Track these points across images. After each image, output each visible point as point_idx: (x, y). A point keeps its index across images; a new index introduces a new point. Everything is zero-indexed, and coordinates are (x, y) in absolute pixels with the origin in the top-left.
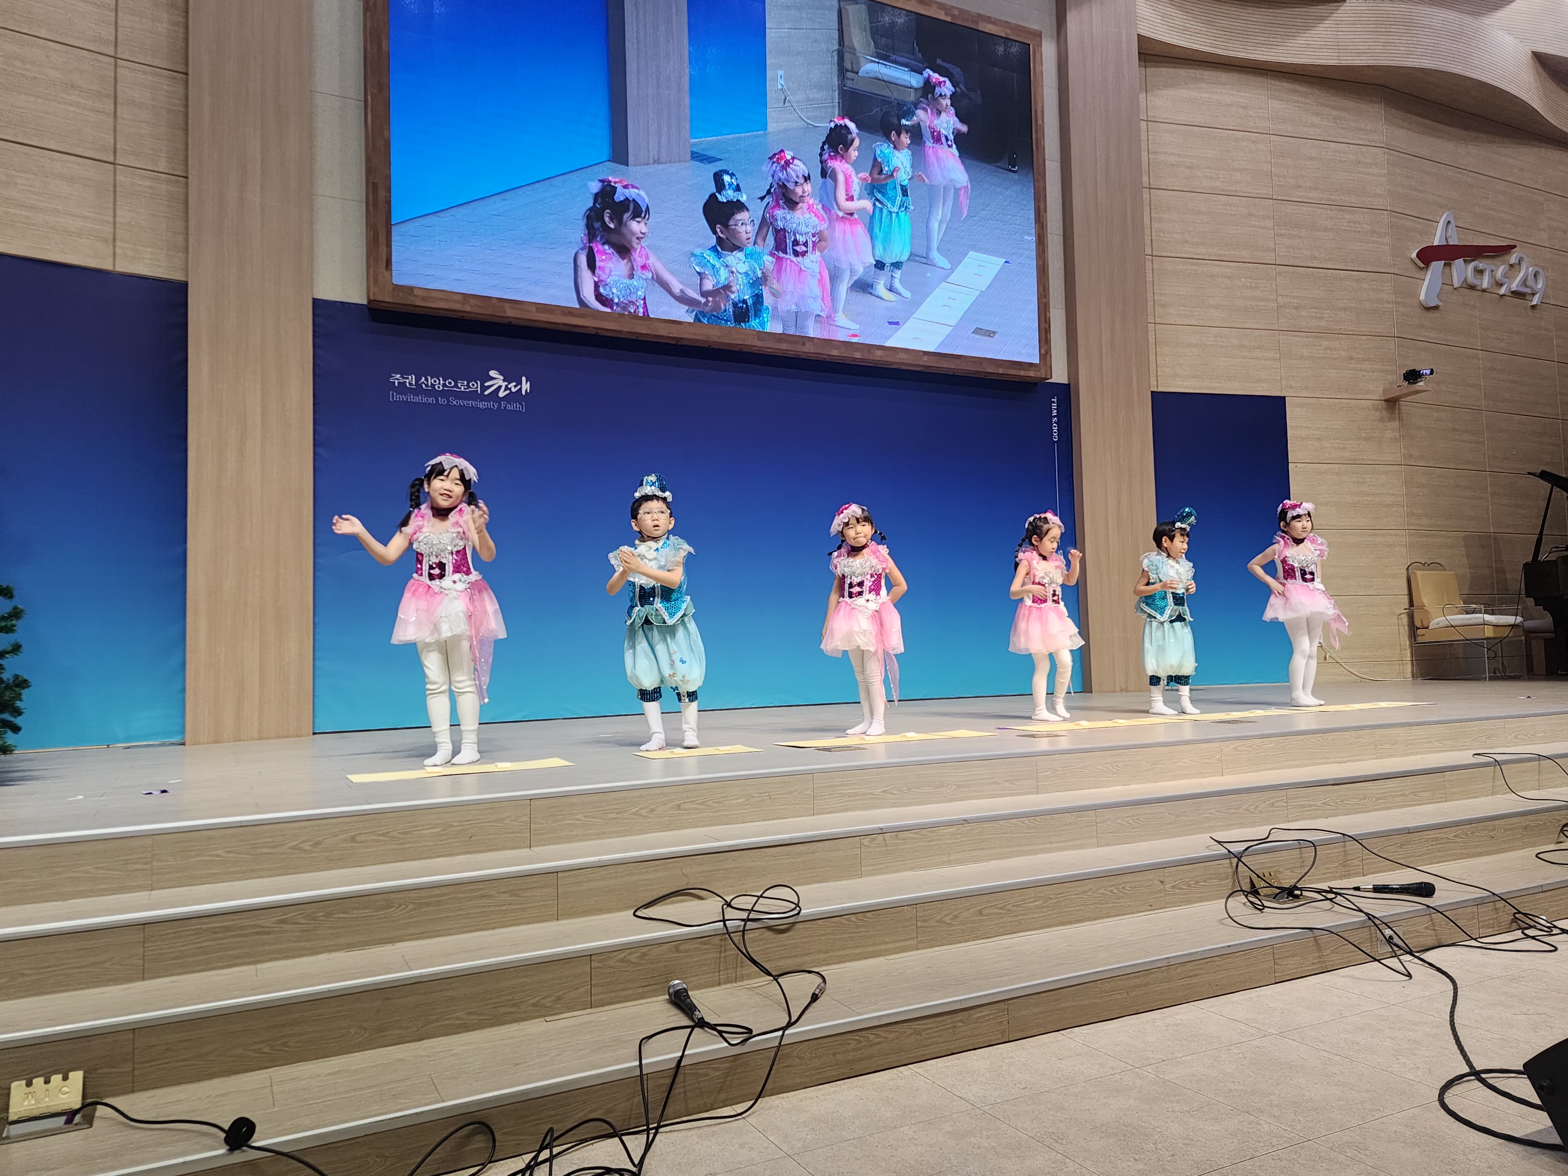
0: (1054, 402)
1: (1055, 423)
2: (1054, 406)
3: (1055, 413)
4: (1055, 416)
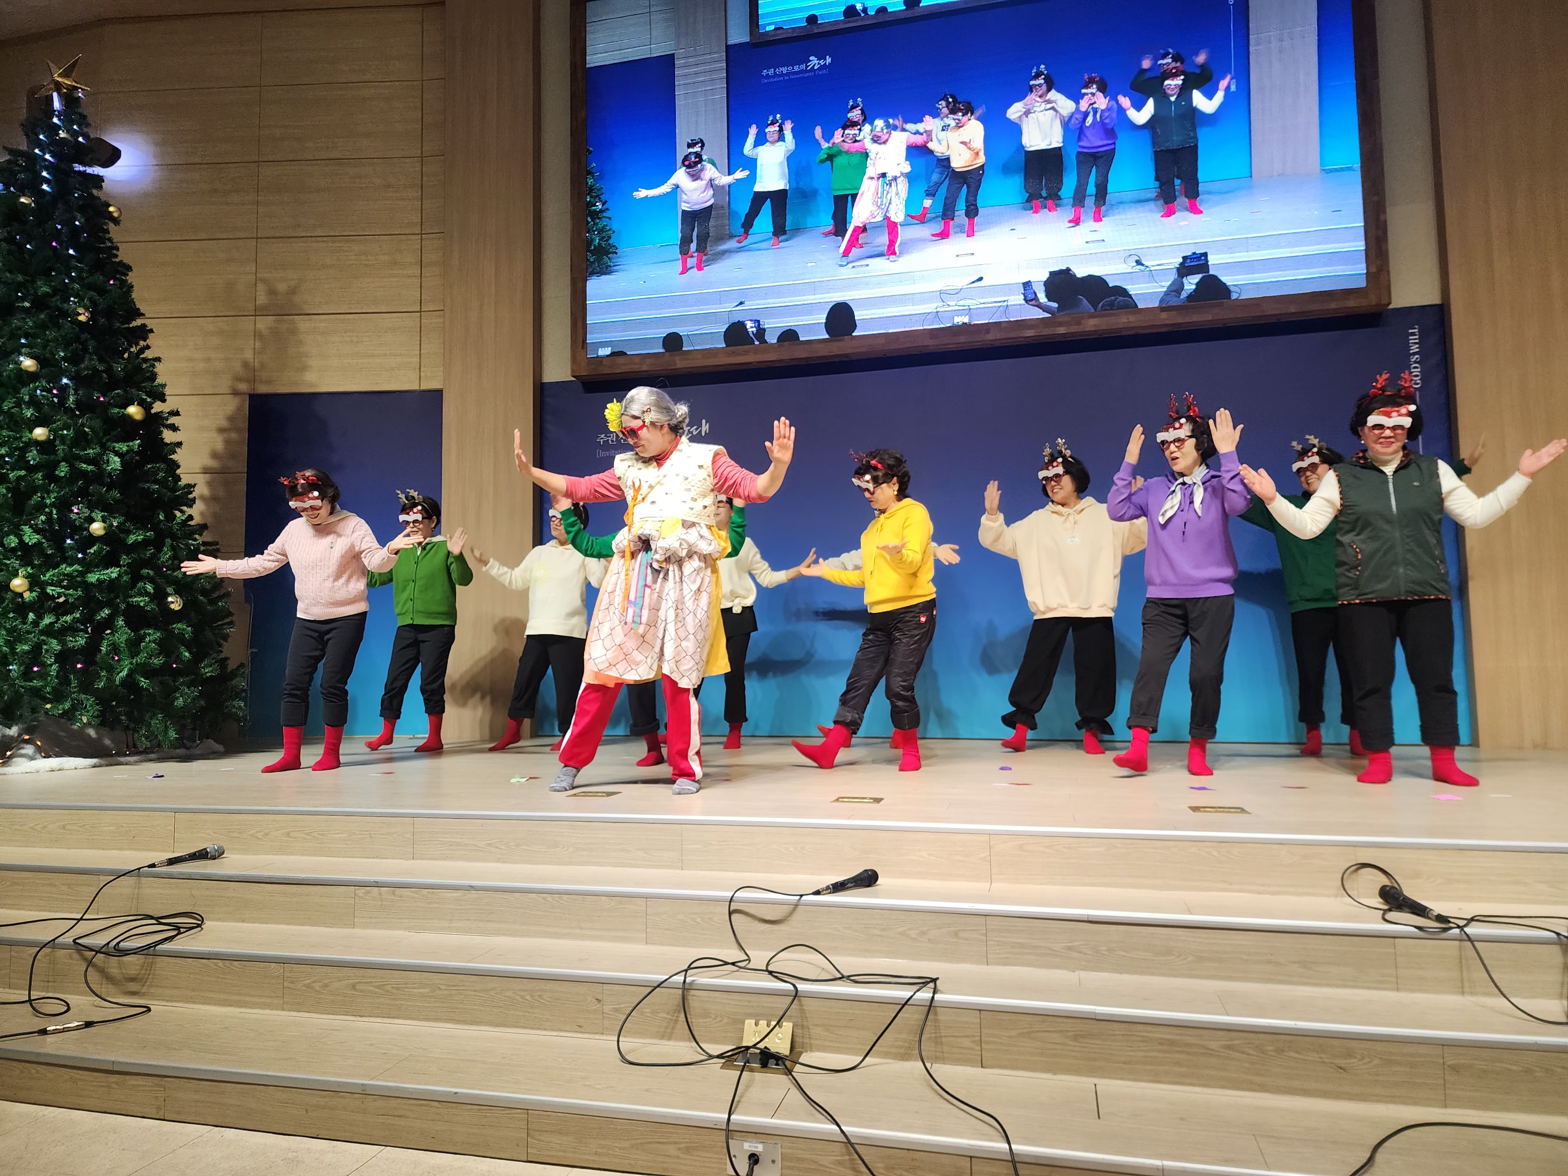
0: (1413, 334)
1: (1415, 362)
2: (1414, 339)
3: (1415, 348)
4: (1414, 354)
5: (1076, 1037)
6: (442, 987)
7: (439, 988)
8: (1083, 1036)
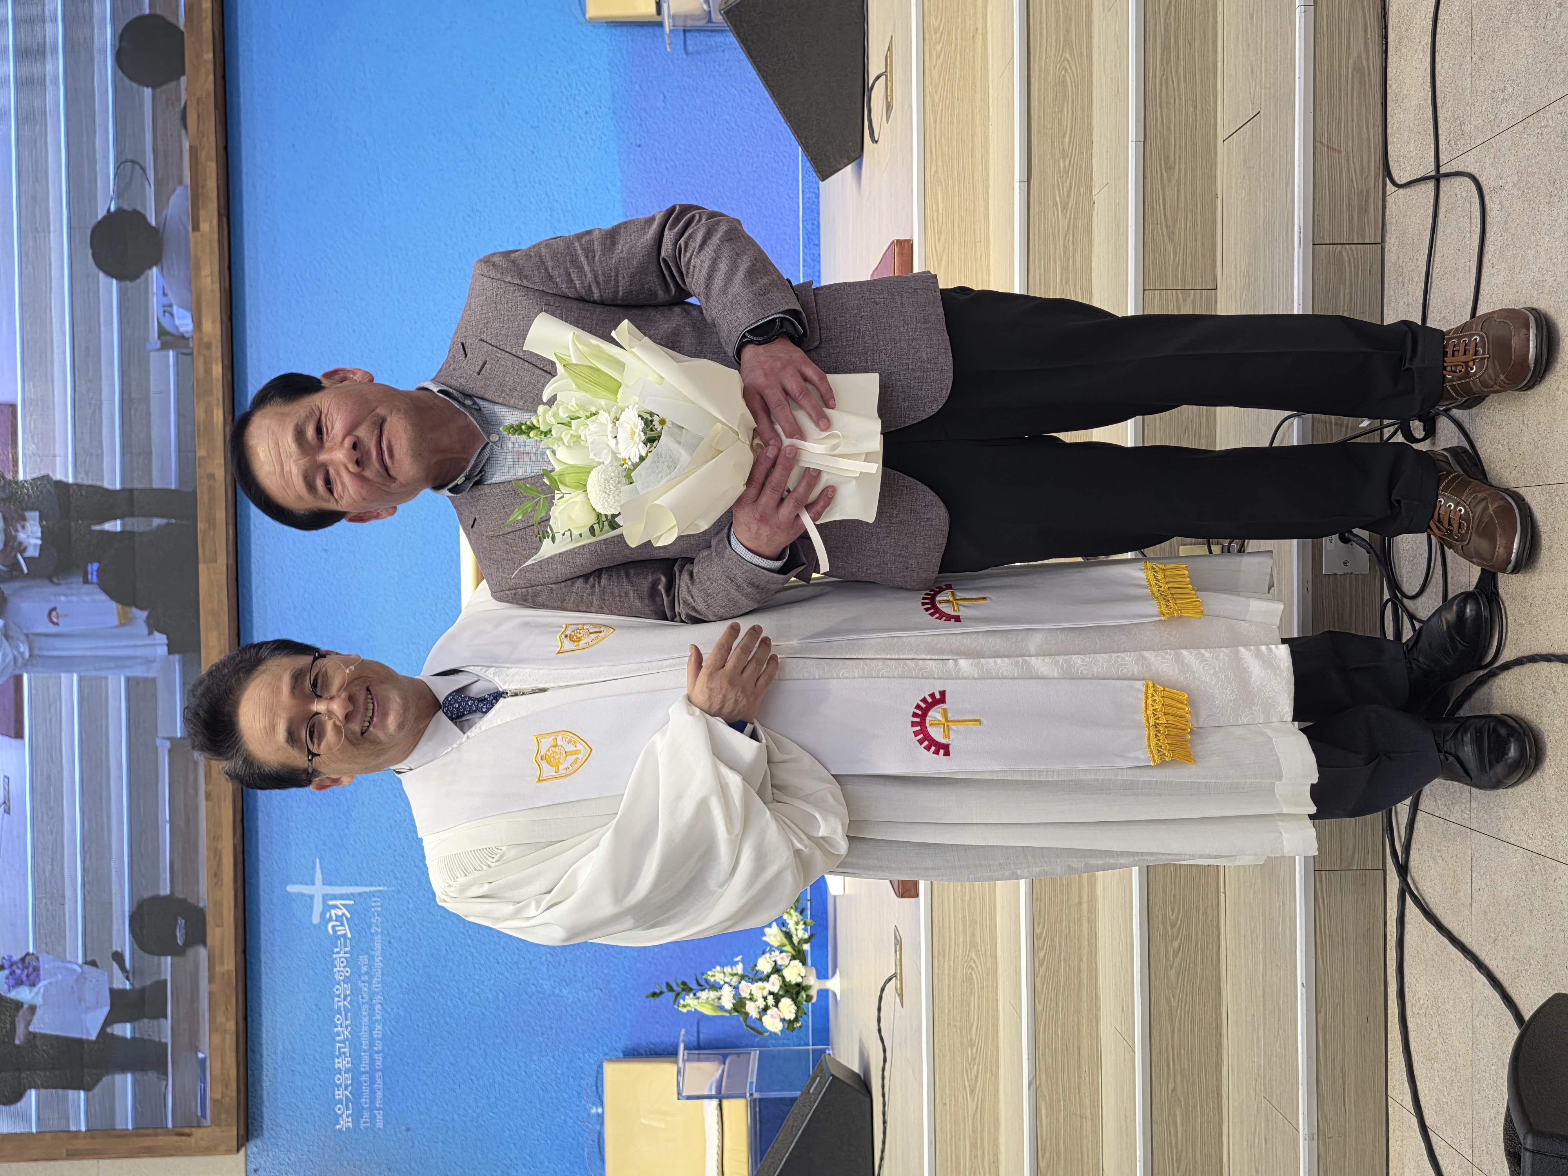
5: (1169, 168)
6: (1171, 1086)
7: (1173, 1090)
8: (1167, 158)
